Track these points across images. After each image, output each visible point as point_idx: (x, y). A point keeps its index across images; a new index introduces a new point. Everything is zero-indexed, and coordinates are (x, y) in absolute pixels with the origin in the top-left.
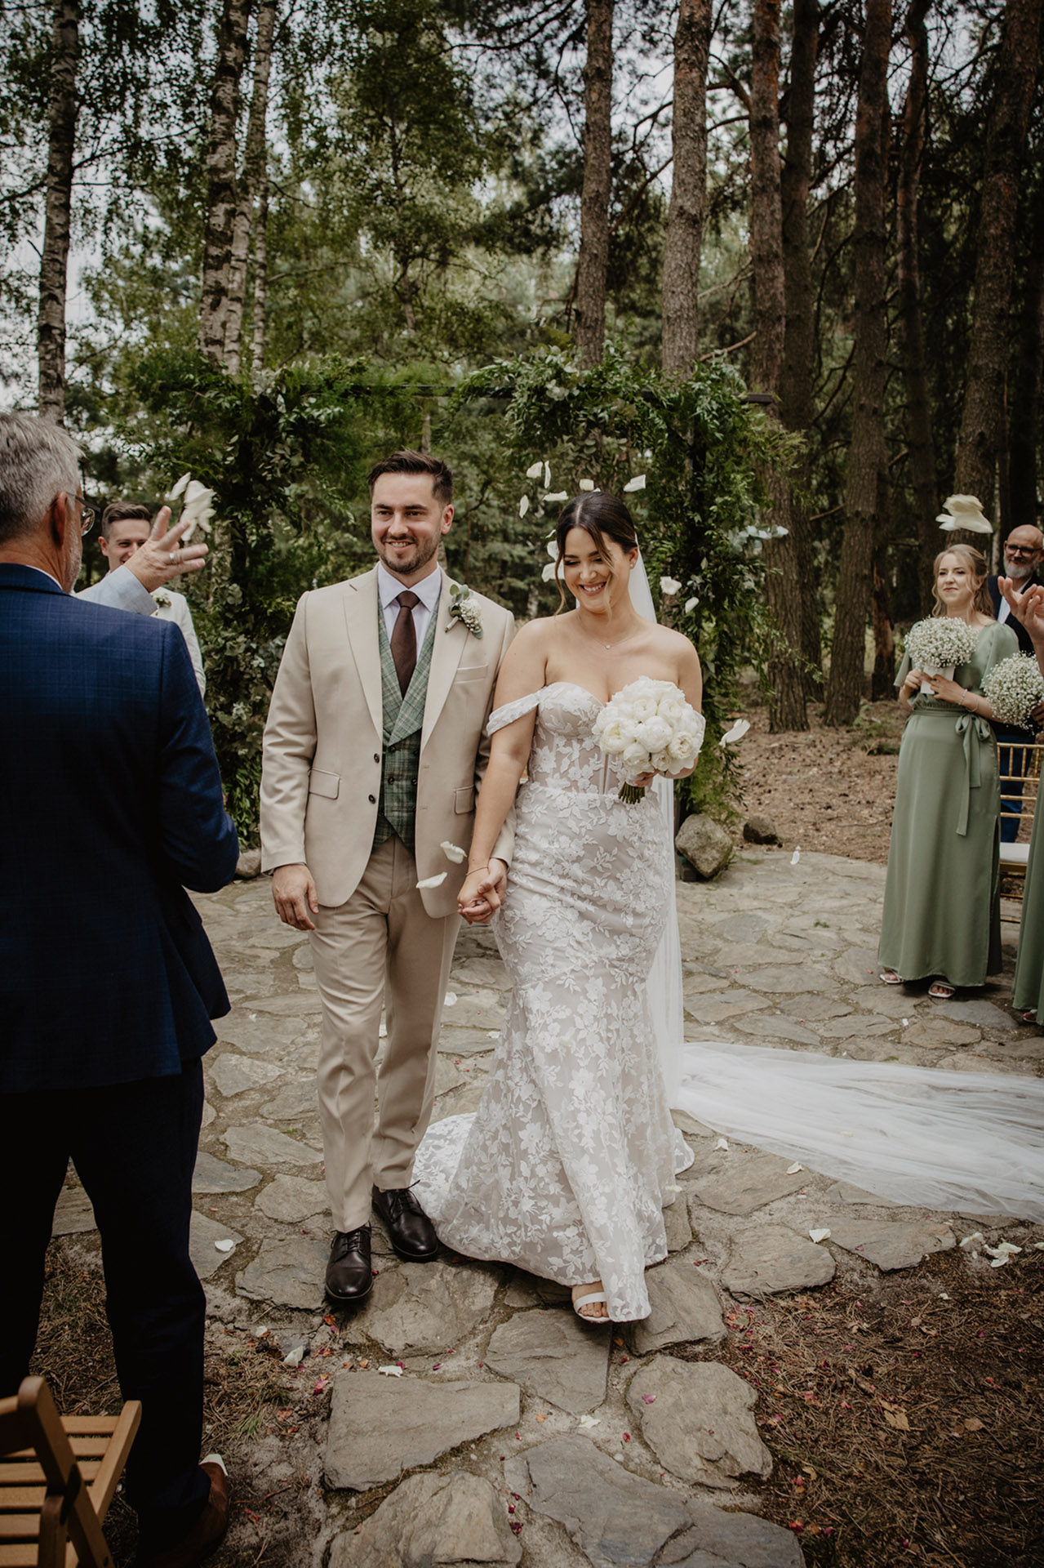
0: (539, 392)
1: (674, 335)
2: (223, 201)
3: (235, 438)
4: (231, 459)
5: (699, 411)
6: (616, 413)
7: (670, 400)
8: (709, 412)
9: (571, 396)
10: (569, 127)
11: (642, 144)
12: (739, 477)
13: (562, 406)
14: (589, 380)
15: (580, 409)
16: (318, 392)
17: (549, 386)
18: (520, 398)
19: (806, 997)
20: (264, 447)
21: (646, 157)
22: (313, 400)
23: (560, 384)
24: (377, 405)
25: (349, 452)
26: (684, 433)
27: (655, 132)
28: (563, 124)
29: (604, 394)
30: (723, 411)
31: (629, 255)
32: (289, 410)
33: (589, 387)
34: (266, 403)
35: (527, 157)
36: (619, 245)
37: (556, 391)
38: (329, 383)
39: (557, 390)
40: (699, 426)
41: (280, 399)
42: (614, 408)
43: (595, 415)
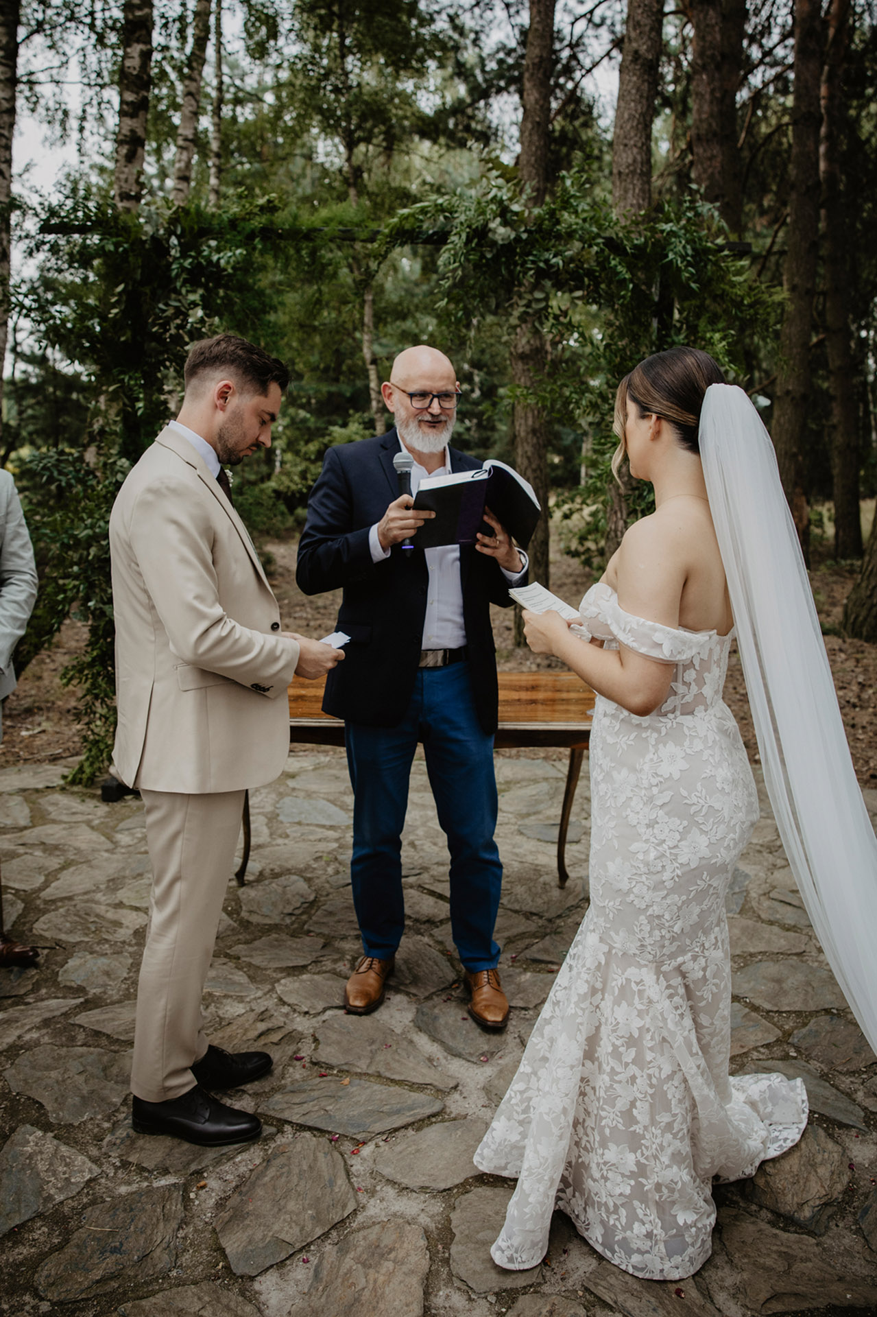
0: (480, 234)
1: (626, 191)
2: (138, 41)
3: (120, 288)
4: (115, 311)
5: (671, 256)
6: (572, 260)
7: (635, 247)
8: (683, 258)
9: (518, 239)
10: (510, 27)
11: (577, 44)
12: (717, 336)
13: (508, 249)
14: (540, 220)
15: (530, 254)
16: (218, 235)
17: (492, 225)
18: (457, 241)
19: (824, 1020)
20: (155, 299)
21: (581, 56)
22: (213, 243)
23: (505, 223)
24: (292, 251)
25: (256, 304)
26: (650, 287)
27: (591, 32)
28: (503, 25)
29: (558, 236)
30: (700, 255)
31: (564, 150)
32: (184, 255)
33: (540, 229)
34: (159, 245)
35: (469, 56)
36: (555, 140)
37: (501, 233)
38: (233, 223)
39: (502, 230)
40: (669, 273)
41: (174, 240)
42: (568, 253)
43: (547, 261)
